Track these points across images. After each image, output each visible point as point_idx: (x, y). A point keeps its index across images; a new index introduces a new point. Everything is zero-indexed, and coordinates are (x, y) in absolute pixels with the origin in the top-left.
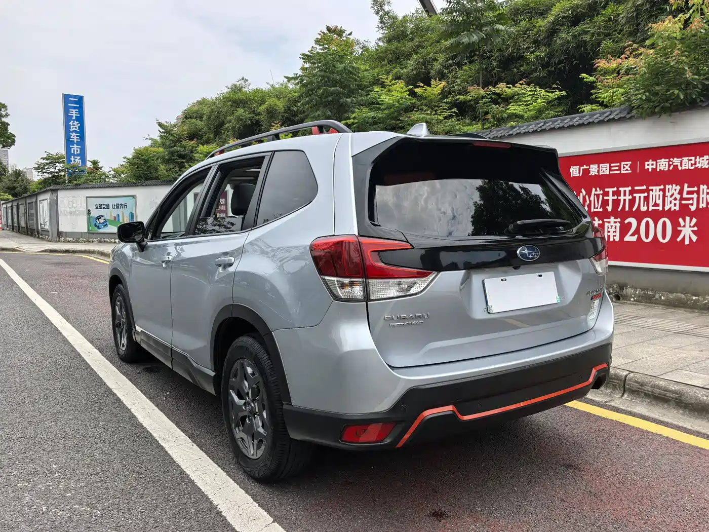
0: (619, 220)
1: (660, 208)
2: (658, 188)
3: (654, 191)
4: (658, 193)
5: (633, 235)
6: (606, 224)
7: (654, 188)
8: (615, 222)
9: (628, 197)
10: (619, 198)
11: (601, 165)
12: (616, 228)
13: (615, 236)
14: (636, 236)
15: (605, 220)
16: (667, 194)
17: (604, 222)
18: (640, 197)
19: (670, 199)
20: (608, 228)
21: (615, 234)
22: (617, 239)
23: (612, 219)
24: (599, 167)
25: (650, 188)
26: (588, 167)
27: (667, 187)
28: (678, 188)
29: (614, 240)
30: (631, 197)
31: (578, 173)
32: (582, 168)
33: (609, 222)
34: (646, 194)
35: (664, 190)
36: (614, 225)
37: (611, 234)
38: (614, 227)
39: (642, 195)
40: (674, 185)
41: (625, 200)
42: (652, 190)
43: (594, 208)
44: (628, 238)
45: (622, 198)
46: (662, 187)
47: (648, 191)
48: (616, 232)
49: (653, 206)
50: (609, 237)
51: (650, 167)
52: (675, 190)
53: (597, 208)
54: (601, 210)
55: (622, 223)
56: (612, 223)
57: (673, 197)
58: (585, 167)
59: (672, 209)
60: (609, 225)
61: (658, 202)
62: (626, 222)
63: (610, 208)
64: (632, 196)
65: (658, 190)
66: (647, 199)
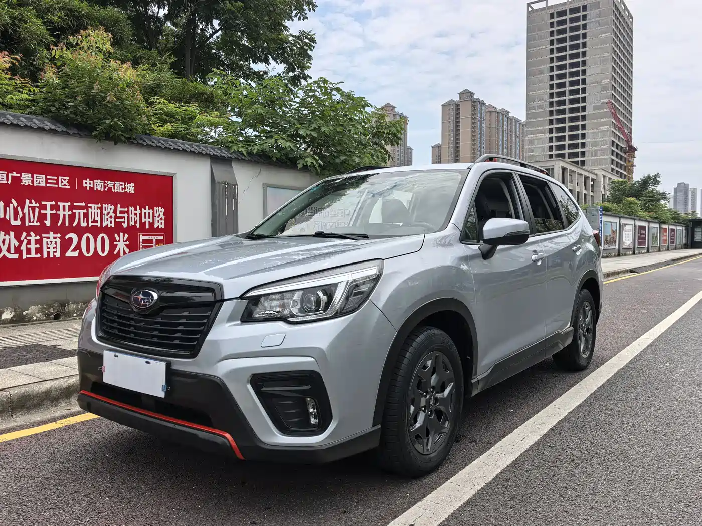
0: (59, 235)
1: (99, 225)
2: (96, 206)
3: (93, 208)
4: (96, 211)
5: (74, 250)
6: (45, 240)
7: (92, 206)
8: (55, 238)
9: (67, 213)
10: (58, 213)
11: (35, 176)
12: (56, 244)
13: (56, 252)
14: (78, 251)
15: (43, 236)
16: (104, 212)
17: (41, 238)
18: (79, 213)
19: (106, 217)
20: (47, 244)
21: (55, 250)
22: (58, 255)
23: (51, 235)
24: (32, 177)
25: (89, 205)
26: (19, 175)
27: (104, 206)
28: (113, 207)
29: (54, 256)
30: (70, 213)
31: (5, 179)
32: (10, 175)
33: (48, 238)
34: (85, 211)
35: (101, 208)
36: (54, 241)
37: (51, 251)
38: (53, 243)
39: (82, 212)
40: (109, 205)
41: (64, 216)
42: (91, 207)
43: (29, 222)
44: (69, 254)
45: (61, 213)
46: (99, 206)
47: (86, 208)
48: (56, 248)
49: (92, 223)
50: (48, 253)
51: (88, 186)
52: (111, 209)
53: (33, 222)
54: (38, 224)
55: (62, 238)
56: (51, 239)
57: (109, 216)
58: (14, 174)
59: (109, 226)
60: (48, 240)
61: (96, 219)
62: (67, 237)
63: (48, 223)
64: (72, 212)
65: (96, 208)
66: (86, 216)
